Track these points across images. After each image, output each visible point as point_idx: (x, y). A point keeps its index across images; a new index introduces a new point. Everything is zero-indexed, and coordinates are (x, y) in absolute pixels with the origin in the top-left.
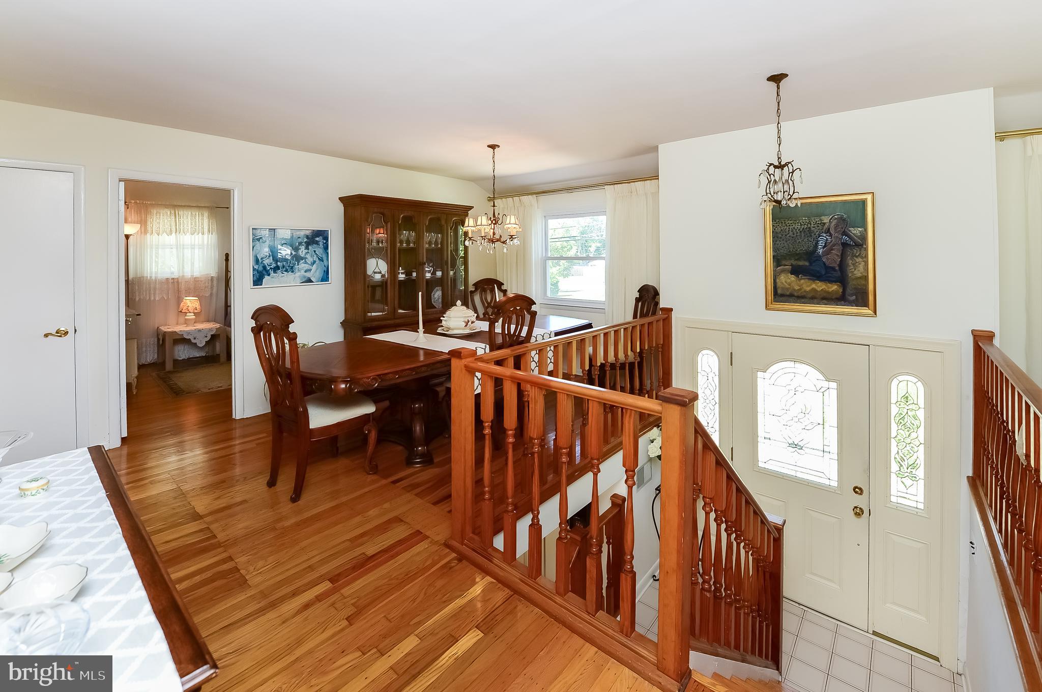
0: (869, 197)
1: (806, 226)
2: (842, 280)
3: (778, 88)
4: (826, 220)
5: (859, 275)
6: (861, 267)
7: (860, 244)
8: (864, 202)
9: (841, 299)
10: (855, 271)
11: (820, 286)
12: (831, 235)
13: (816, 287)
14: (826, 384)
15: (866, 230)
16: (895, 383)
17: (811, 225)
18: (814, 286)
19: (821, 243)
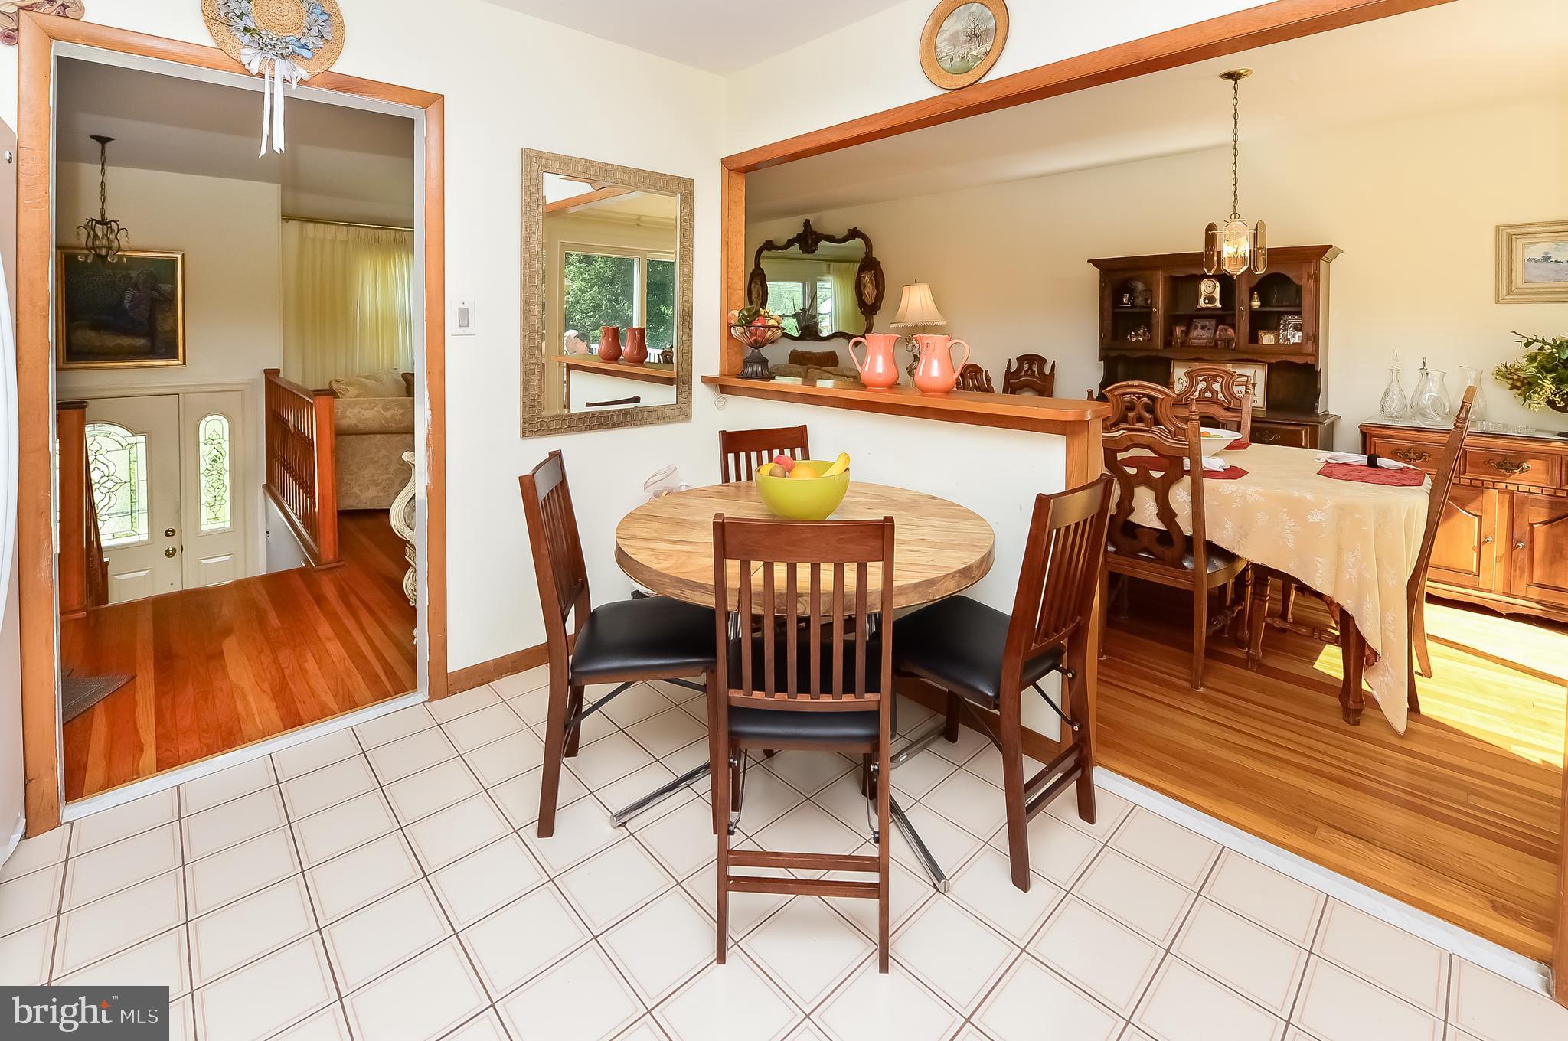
0: (179, 257)
1: (109, 279)
2: (151, 333)
3: (103, 148)
4: (134, 274)
5: (169, 328)
6: (171, 321)
7: (170, 300)
8: (175, 261)
9: (150, 353)
10: (163, 326)
11: (126, 341)
12: (139, 290)
13: (122, 342)
14: (132, 440)
15: (176, 287)
16: (203, 424)
17: (116, 278)
18: (119, 341)
19: (127, 298)
